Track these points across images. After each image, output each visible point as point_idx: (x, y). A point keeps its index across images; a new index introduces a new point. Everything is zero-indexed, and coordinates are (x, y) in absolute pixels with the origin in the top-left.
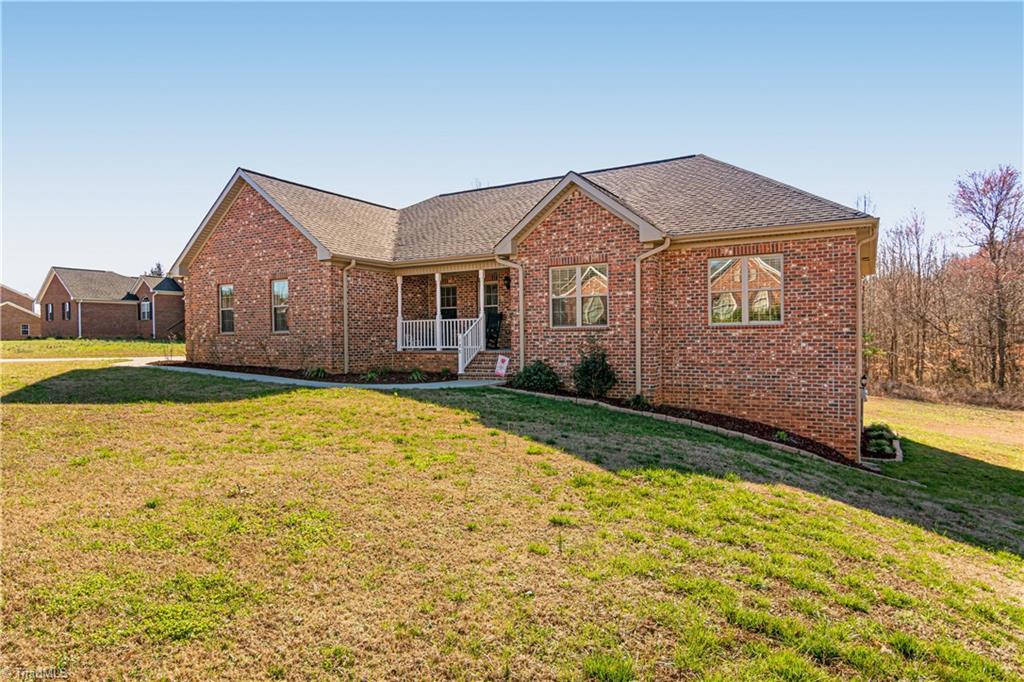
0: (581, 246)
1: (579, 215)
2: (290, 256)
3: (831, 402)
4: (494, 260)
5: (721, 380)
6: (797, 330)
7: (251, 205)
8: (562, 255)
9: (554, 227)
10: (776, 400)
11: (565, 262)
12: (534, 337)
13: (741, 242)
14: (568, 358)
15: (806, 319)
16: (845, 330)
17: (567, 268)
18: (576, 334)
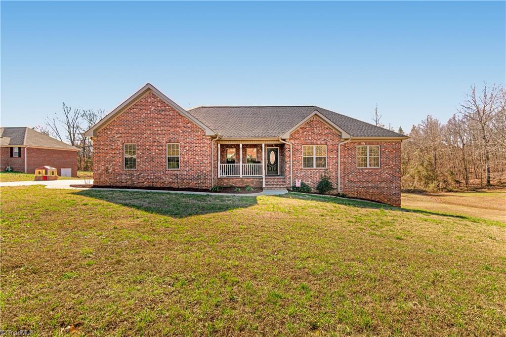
0: (316, 138)
1: (316, 126)
2: (181, 132)
3: (394, 192)
4: (279, 140)
5: (361, 186)
6: (384, 170)
7: (152, 104)
8: (309, 141)
9: (305, 130)
10: (378, 192)
11: (310, 144)
12: (296, 172)
13: (368, 141)
14: (311, 180)
15: (387, 166)
16: (398, 170)
17: (310, 146)
18: (314, 171)
